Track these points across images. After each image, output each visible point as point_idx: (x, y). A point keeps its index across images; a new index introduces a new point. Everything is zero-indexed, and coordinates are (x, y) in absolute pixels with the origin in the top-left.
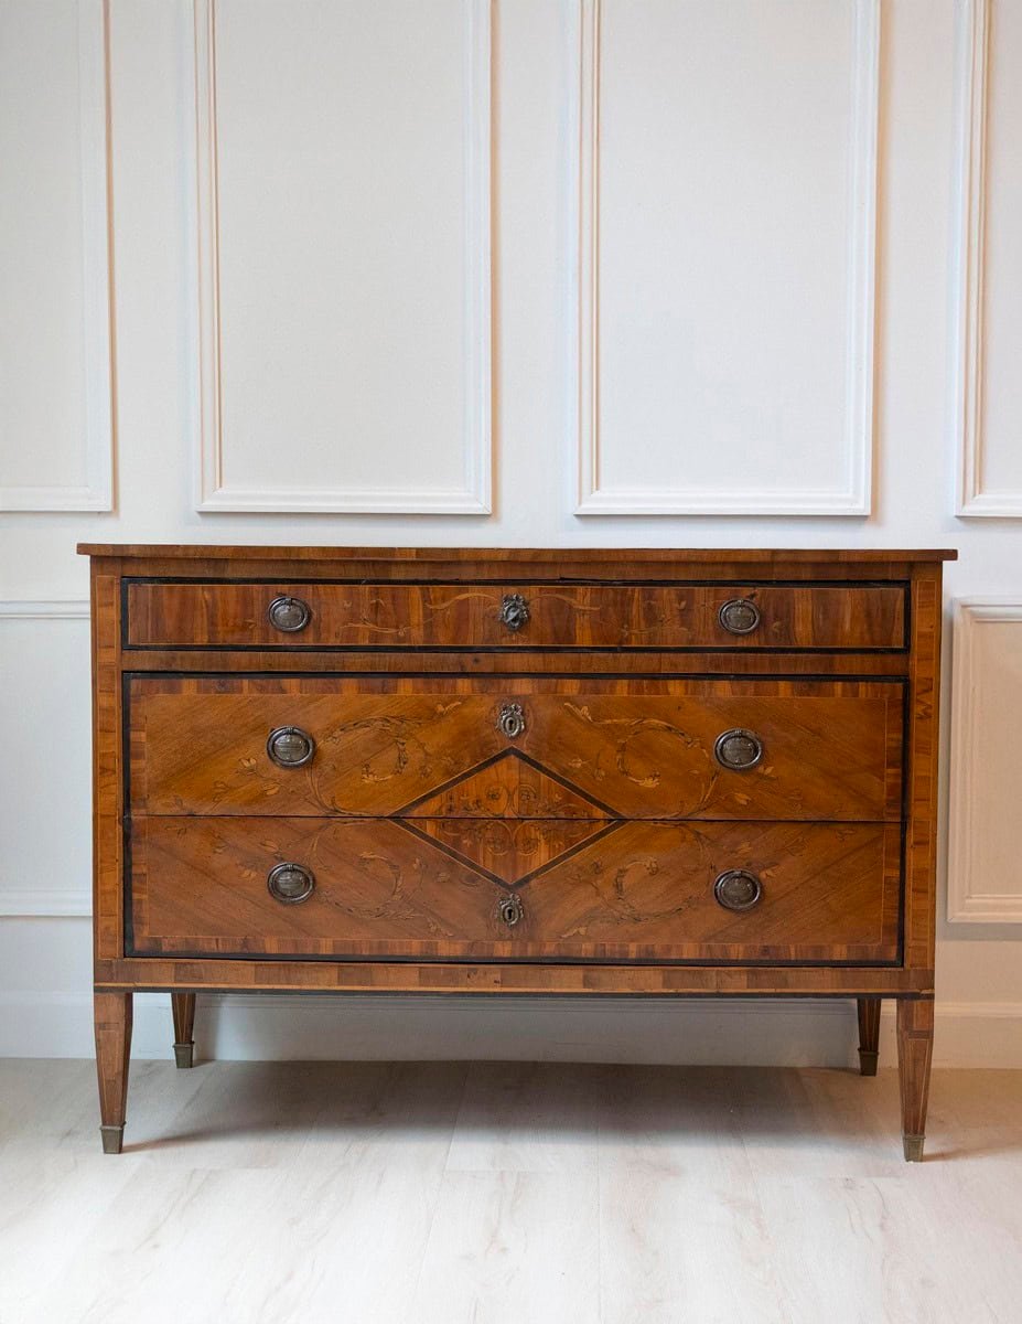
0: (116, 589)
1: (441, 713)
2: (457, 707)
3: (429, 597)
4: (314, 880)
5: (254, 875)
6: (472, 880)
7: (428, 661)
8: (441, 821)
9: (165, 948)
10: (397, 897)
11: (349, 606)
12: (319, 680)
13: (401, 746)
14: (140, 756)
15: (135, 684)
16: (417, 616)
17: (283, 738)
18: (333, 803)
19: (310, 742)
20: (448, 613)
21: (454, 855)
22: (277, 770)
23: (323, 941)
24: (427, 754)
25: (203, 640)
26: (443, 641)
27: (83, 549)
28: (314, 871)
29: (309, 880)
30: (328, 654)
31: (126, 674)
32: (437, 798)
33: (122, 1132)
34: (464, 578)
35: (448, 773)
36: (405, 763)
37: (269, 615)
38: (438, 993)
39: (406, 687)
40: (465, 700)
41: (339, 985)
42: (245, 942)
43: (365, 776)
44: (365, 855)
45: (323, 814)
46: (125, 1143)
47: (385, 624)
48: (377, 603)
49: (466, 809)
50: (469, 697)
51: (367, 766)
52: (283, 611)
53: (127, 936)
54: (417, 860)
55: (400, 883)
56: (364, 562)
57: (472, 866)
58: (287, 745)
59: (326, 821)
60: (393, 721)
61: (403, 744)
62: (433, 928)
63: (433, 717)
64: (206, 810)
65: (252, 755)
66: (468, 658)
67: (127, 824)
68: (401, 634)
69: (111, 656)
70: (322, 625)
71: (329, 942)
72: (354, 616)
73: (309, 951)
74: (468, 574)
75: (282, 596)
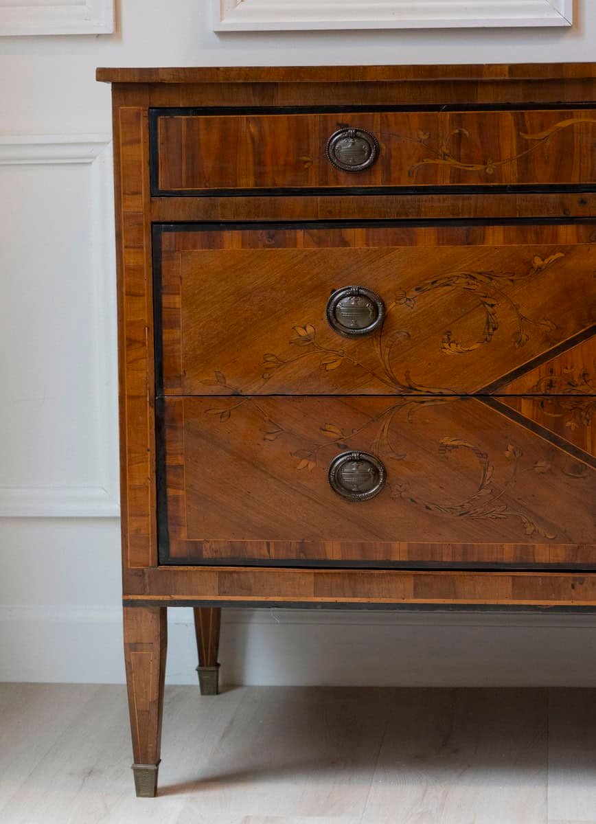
0: (144, 123)
1: (539, 268)
2: (559, 259)
3: (524, 125)
4: (385, 472)
5: (312, 465)
6: (577, 470)
7: (522, 204)
8: (540, 399)
9: (207, 554)
10: (484, 492)
11: (426, 137)
12: (390, 230)
13: (490, 309)
14: (174, 324)
15: (167, 238)
16: (509, 147)
17: (345, 300)
18: (408, 379)
19: (379, 305)
20: (548, 144)
21: (555, 440)
22: (338, 339)
23: (395, 545)
24: (522, 318)
25: (247, 182)
26: (542, 178)
27: (103, 74)
28: (386, 462)
29: (377, 471)
30: (400, 198)
31: (157, 227)
32: (535, 371)
33: (157, 771)
34: (568, 99)
35: (548, 340)
36: (494, 329)
37: (328, 151)
38: (535, 608)
39: (495, 237)
40: (568, 251)
41: (415, 598)
42: (302, 547)
43: (446, 345)
44: (447, 441)
45: (395, 391)
46: (161, 783)
47: (470, 160)
48: (460, 134)
49: (569, 384)
50: (573, 247)
51: (449, 333)
52: (345, 146)
53: (162, 539)
54: (510, 447)
55: (489, 474)
56: (443, 82)
57: (577, 453)
58: (350, 309)
59: (398, 401)
60: (480, 277)
61: (492, 306)
62: (530, 529)
63: (529, 271)
64: (254, 389)
65: (309, 324)
66: (573, 198)
67: (159, 405)
68: (490, 171)
69: (138, 204)
70: (393, 162)
71: (404, 546)
72: (431, 150)
73: (380, 557)
74: (572, 94)
75: (344, 127)
